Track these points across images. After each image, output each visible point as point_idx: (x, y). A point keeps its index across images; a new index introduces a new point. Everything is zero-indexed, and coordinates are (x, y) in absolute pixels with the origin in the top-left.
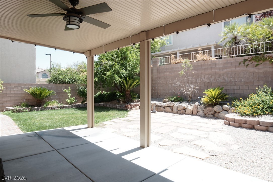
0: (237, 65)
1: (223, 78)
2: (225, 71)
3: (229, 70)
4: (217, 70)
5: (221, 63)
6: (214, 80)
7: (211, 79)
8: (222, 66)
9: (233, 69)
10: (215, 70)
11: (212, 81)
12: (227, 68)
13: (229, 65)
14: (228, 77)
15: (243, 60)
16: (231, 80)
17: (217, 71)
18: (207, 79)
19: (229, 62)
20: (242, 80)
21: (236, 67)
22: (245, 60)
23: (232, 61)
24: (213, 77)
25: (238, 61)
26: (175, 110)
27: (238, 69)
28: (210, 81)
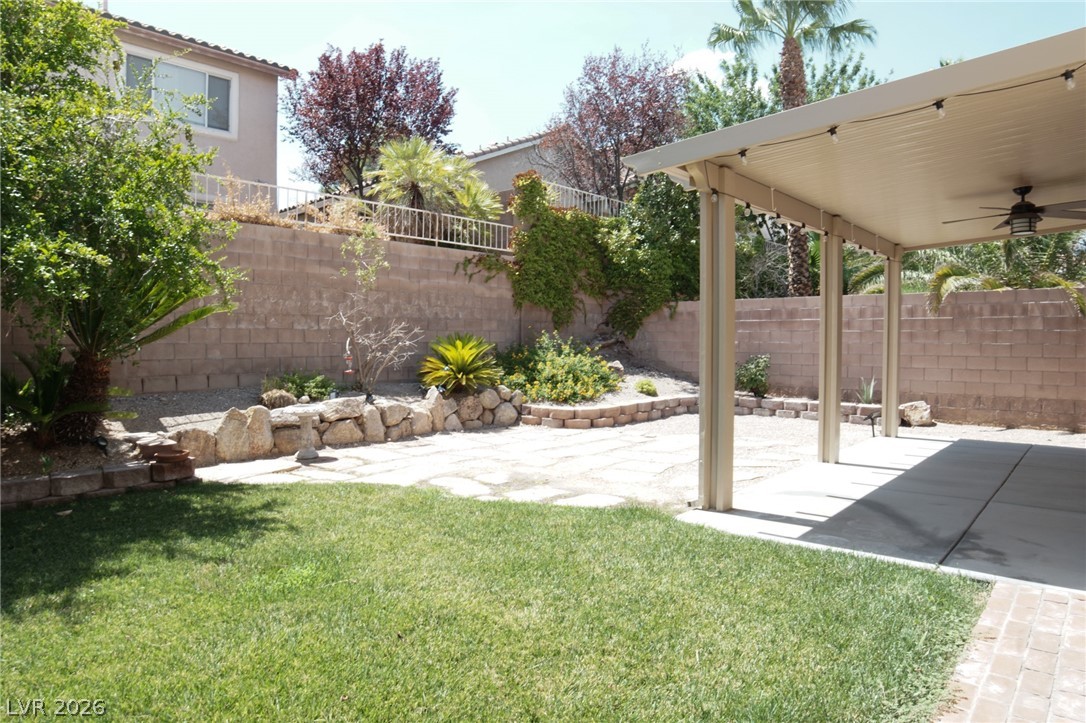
0: (452, 270)
1: (419, 305)
2: (424, 282)
3: (435, 282)
4: (402, 279)
5: (413, 255)
6: (396, 310)
7: (386, 306)
8: (416, 267)
9: (443, 281)
10: (398, 278)
11: (389, 312)
12: (427, 275)
13: (434, 268)
14: (430, 305)
15: (462, 260)
16: (436, 313)
17: (404, 280)
18: (375, 305)
19: (432, 257)
20: (461, 316)
21: (448, 276)
22: (468, 261)
23: (441, 257)
24: (392, 301)
25: (454, 259)
26: (376, 428)
27: (452, 283)
28: (384, 314)
